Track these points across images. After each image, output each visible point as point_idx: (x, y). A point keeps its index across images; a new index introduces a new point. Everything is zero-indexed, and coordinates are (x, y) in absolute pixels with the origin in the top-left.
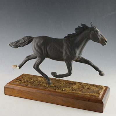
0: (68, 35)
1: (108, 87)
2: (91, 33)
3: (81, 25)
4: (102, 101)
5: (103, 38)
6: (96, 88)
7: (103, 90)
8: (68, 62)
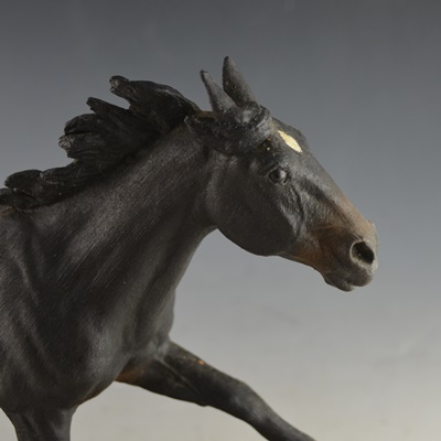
0: (14, 180)
2: (215, 177)
3: (117, 92)
5: (339, 224)
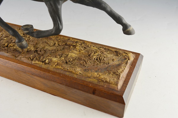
1: (139, 54)
4: (124, 96)
6: (114, 57)
7: (128, 65)
8: (51, 4)
